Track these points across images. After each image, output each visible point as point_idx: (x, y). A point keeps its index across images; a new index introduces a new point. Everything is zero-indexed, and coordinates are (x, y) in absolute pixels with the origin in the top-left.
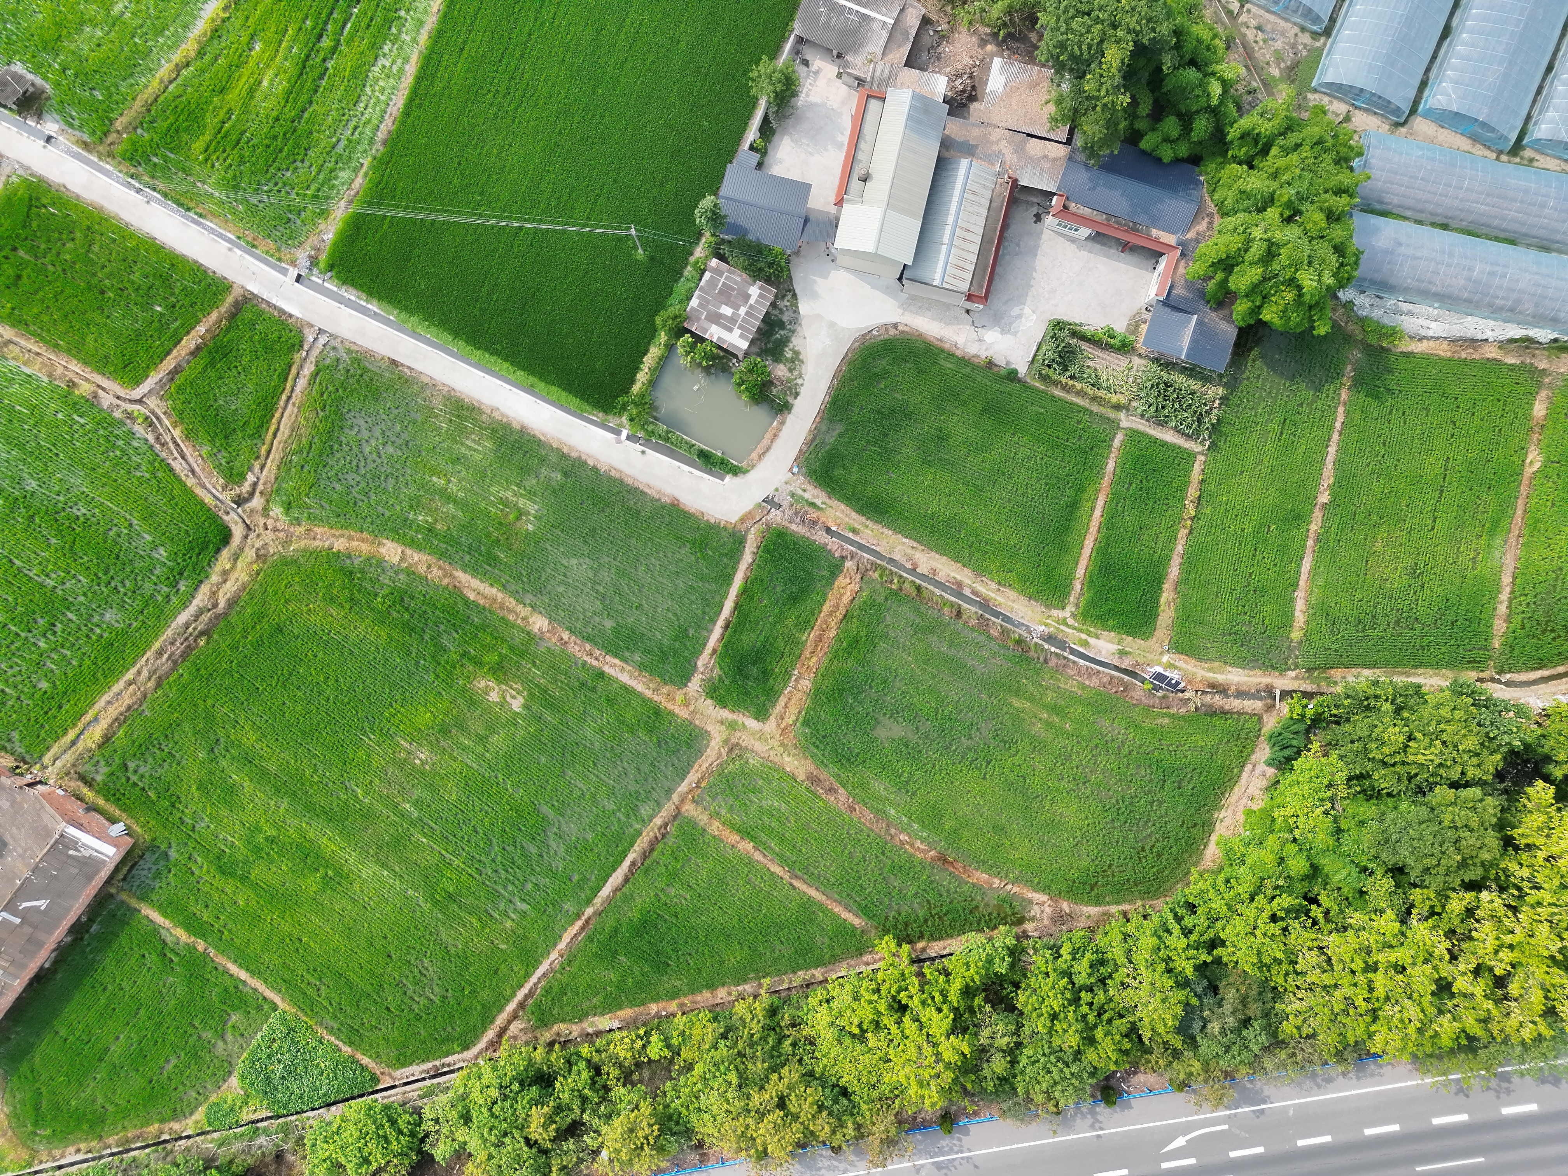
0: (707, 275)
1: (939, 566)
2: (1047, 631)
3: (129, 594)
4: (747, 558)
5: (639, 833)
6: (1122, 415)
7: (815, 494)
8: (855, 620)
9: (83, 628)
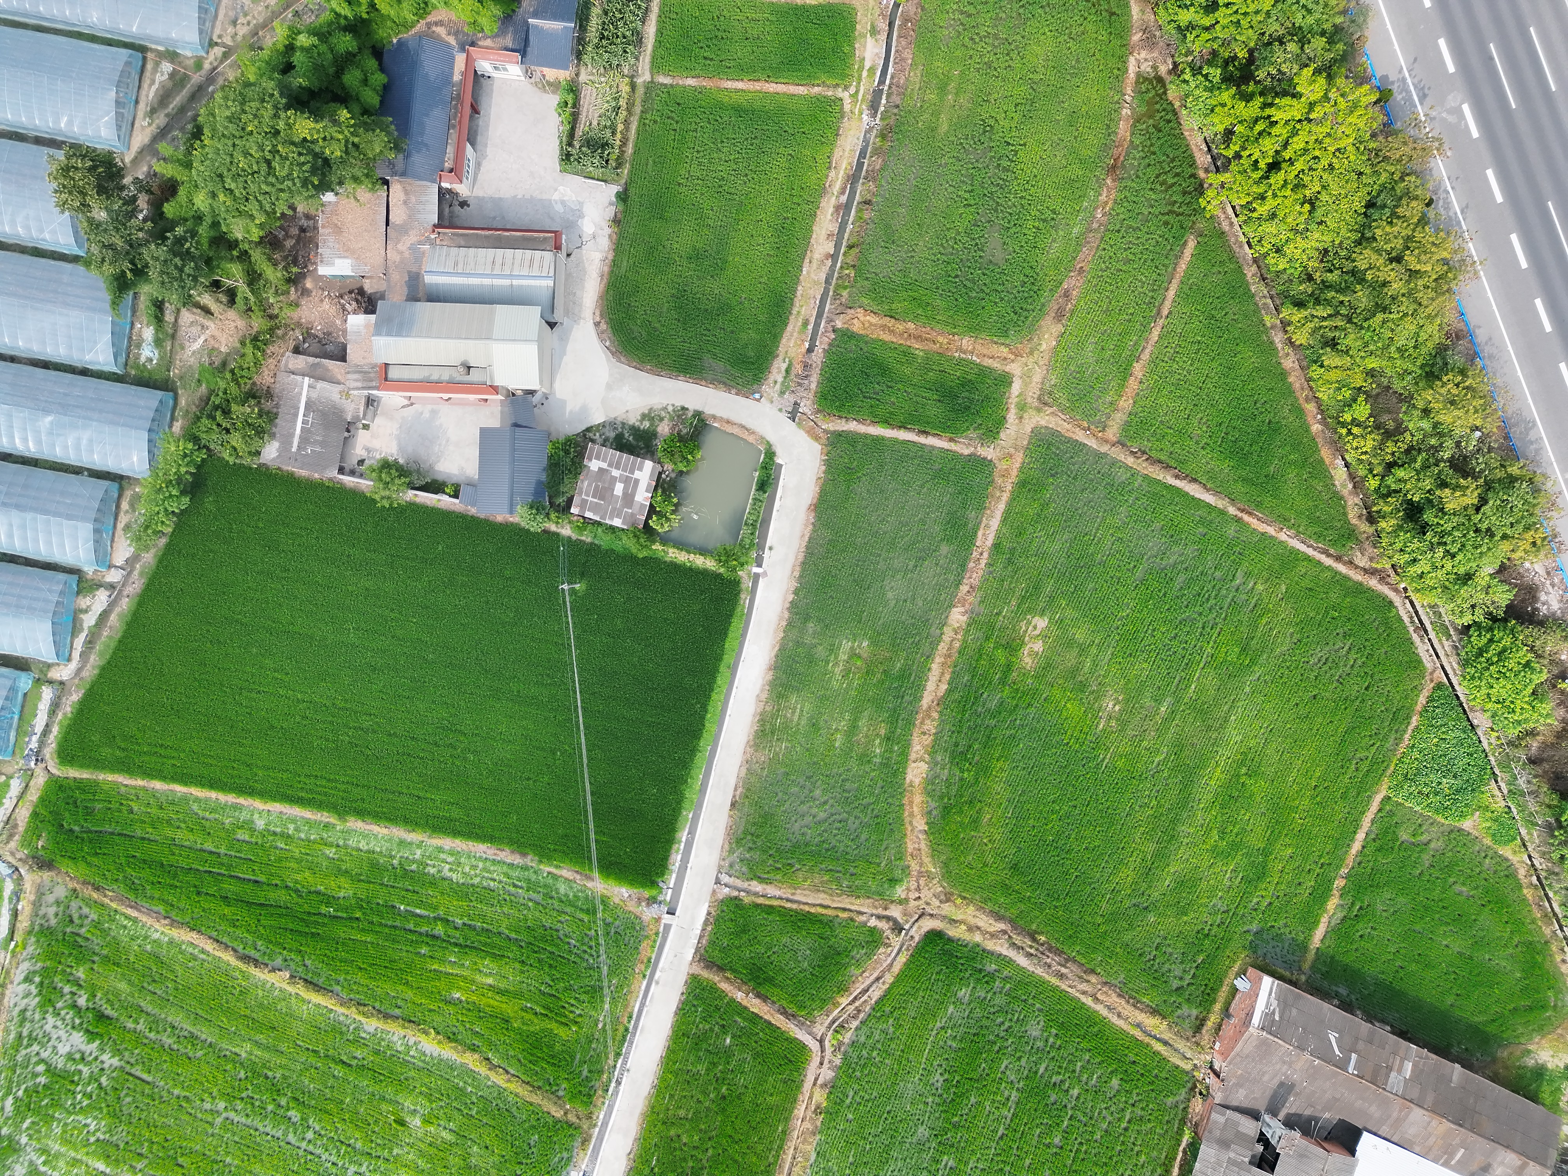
0: (588, 514)
1: (824, 232)
2: (866, 112)
3: (1009, 1016)
4: (853, 426)
5: (1146, 477)
6: (639, 81)
7: (777, 371)
8: (894, 306)
9: (1052, 1054)
